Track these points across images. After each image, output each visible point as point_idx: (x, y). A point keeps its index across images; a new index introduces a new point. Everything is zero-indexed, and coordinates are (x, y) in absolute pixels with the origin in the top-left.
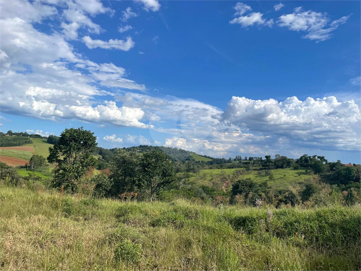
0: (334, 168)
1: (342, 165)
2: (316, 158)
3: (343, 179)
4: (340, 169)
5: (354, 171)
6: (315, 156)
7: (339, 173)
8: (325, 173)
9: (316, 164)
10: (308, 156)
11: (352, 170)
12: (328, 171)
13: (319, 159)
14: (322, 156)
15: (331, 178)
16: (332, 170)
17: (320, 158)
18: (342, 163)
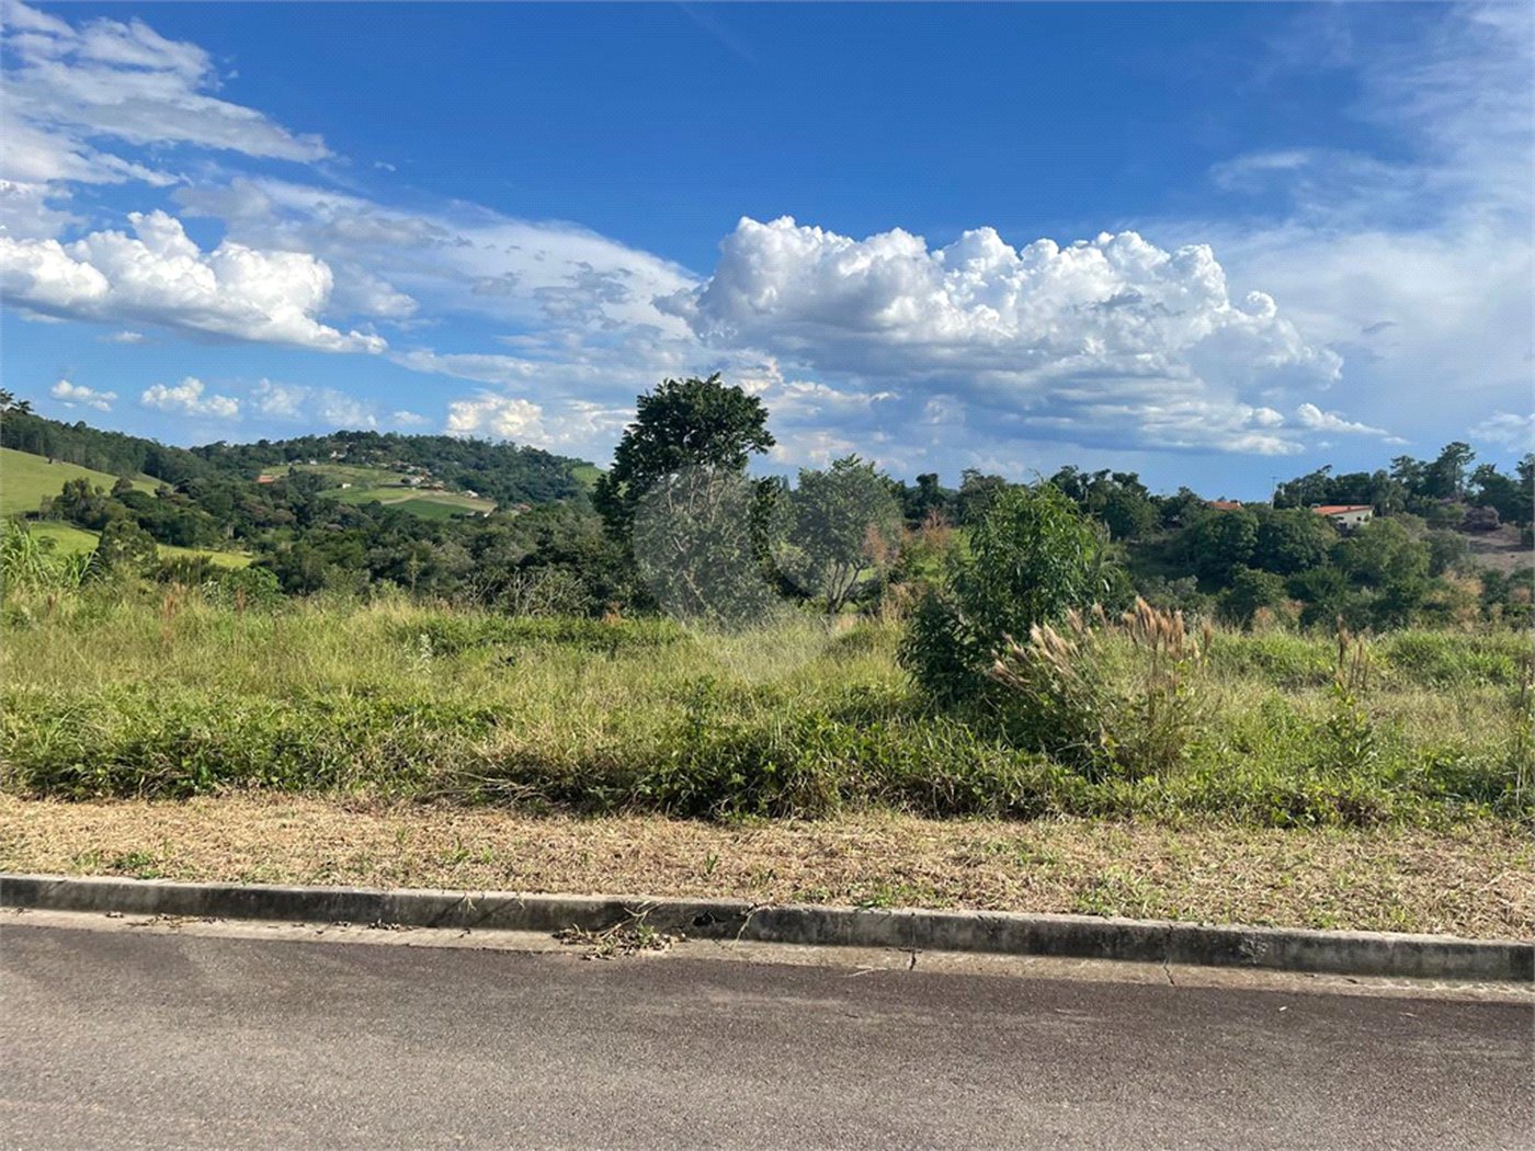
0: (1176, 519)
1: (1206, 506)
2: (1109, 477)
3: (1208, 555)
4: (1202, 520)
5: (1249, 526)
6: (1103, 473)
7: (1195, 537)
8: (1143, 537)
9: (1113, 505)
10: (1079, 473)
11: (1245, 522)
12: (1157, 530)
13: (1118, 485)
14: (1128, 474)
15: (1168, 551)
16: (1167, 523)
17: (1120, 481)
18: (1207, 495)
